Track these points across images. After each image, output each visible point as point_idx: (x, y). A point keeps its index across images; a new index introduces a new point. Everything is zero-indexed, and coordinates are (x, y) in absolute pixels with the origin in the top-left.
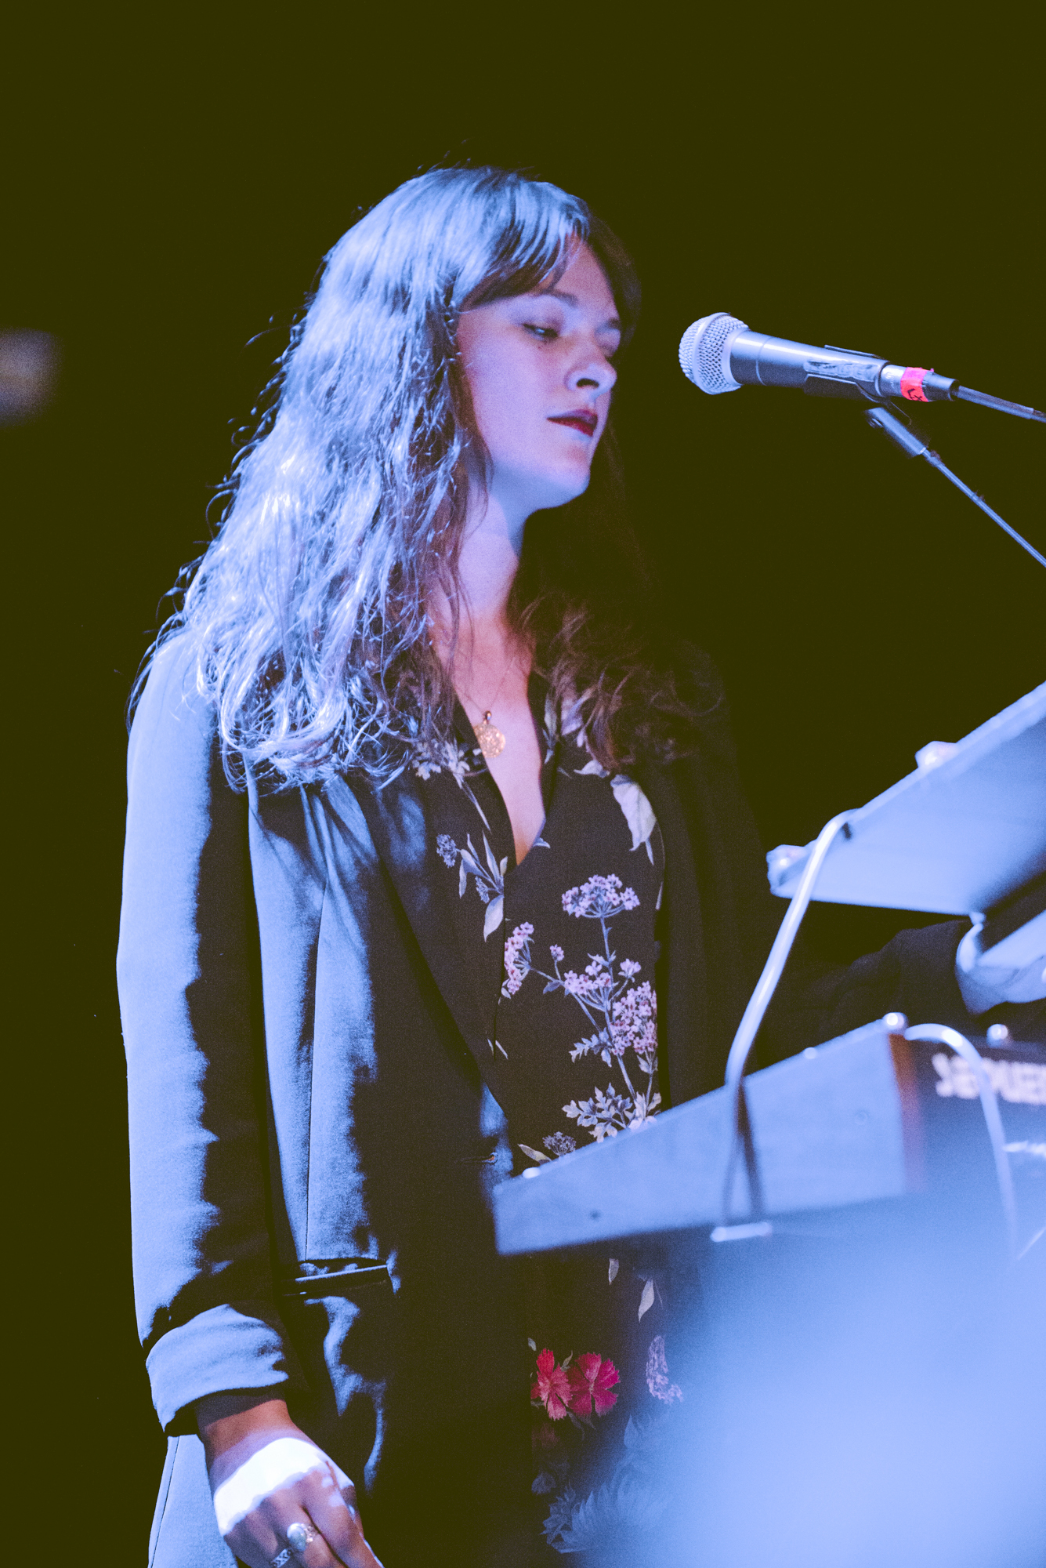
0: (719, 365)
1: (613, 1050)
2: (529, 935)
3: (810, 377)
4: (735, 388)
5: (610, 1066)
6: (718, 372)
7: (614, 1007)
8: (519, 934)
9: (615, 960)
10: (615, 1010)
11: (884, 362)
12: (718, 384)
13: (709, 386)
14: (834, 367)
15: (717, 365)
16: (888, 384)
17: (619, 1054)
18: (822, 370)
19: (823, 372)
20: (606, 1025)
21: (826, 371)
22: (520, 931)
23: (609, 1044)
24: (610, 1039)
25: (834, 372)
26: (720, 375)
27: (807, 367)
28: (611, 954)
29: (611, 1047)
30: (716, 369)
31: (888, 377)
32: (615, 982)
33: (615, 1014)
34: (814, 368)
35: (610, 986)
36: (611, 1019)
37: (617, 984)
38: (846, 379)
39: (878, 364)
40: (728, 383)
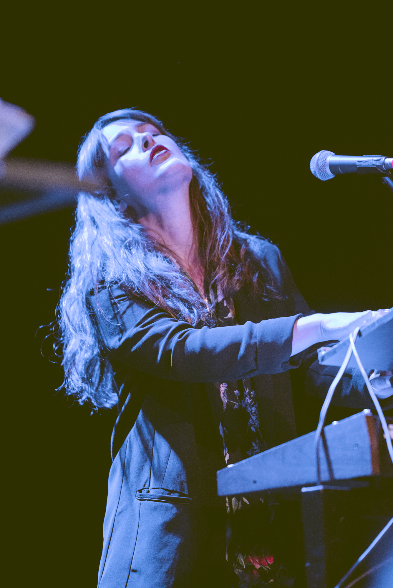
0: (325, 168)
1: (255, 426)
2: (226, 387)
3: (358, 167)
4: (332, 177)
5: (255, 432)
6: (325, 171)
7: (252, 409)
8: (222, 387)
9: (249, 392)
10: (253, 410)
11: (385, 157)
12: (326, 176)
13: (322, 177)
14: (367, 161)
15: (324, 168)
16: (387, 164)
17: (257, 427)
18: (362, 163)
19: (363, 165)
20: (251, 417)
21: (364, 164)
22: (223, 386)
23: (253, 424)
24: (253, 422)
25: (367, 163)
26: (326, 172)
27: (357, 163)
28: (246, 390)
29: (254, 425)
30: (324, 170)
31: (387, 162)
32: (250, 400)
33: (253, 411)
34: (360, 163)
35: (249, 402)
36: (252, 415)
37: (251, 400)
38: (372, 165)
39: (383, 158)
40: (330, 175)
